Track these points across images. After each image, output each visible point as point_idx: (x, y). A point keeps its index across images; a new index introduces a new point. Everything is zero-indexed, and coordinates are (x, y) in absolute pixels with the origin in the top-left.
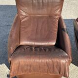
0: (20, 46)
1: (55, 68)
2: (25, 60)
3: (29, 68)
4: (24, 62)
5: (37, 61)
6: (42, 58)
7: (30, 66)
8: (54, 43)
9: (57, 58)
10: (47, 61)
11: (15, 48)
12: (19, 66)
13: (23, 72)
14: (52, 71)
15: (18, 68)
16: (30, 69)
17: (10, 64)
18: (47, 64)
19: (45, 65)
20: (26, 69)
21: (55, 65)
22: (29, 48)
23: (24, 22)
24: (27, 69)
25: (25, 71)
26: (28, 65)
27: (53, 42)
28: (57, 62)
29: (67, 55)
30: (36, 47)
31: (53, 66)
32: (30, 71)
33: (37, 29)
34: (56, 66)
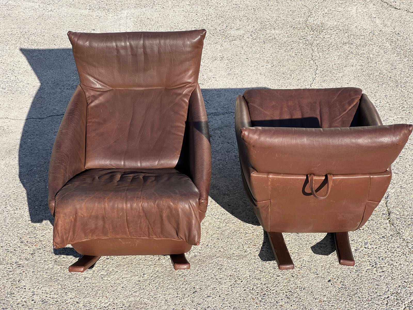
0: (87, 171)
1: (166, 223)
2: (91, 205)
3: (100, 223)
4: (87, 209)
5: (120, 206)
6: (132, 199)
7: (103, 219)
8: (175, 162)
9: (170, 197)
10: (146, 205)
11: (69, 176)
12: (75, 220)
13: (86, 235)
14: (159, 230)
15: (75, 226)
16: (104, 227)
17: (54, 215)
18: (146, 213)
19: (139, 217)
20: (93, 226)
21: (164, 215)
22: (107, 177)
23: (96, 106)
24: (96, 228)
25: (93, 231)
26: (97, 217)
27: (173, 158)
28: (169, 207)
29: (196, 190)
30: (125, 173)
31: (161, 216)
32: (105, 232)
33: (131, 125)
34: (168, 217)
